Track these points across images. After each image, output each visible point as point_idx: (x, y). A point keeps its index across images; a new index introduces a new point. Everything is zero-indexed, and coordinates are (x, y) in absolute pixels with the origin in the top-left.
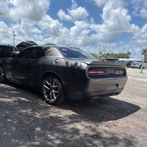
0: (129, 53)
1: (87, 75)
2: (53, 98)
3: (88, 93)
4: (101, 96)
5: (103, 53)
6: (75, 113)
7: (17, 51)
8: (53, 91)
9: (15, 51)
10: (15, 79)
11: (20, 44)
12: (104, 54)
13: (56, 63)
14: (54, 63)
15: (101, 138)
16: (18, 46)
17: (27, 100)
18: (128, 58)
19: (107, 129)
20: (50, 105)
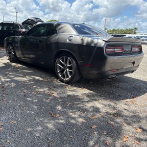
0: (136, 29)
1: (105, 53)
2: (68, 77)
3: (105, 72)
4: (117, 74)
5: (108, 29)
6: (91, 92)
7: (23, 29)
8: (68, 70)
9: (21, 29)
10: (25, 57)
11: (26, 21)
12: (110, 30)
13: (70, 40)
14: (68, 40)
15: (122, 116)
16: (23, 23)
17: (41, 79)
18: (135, 33)
19: (126, 107)
20: (64, 84)
